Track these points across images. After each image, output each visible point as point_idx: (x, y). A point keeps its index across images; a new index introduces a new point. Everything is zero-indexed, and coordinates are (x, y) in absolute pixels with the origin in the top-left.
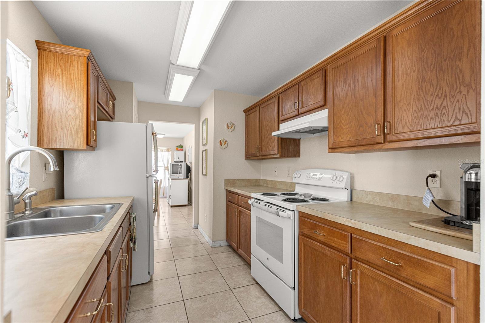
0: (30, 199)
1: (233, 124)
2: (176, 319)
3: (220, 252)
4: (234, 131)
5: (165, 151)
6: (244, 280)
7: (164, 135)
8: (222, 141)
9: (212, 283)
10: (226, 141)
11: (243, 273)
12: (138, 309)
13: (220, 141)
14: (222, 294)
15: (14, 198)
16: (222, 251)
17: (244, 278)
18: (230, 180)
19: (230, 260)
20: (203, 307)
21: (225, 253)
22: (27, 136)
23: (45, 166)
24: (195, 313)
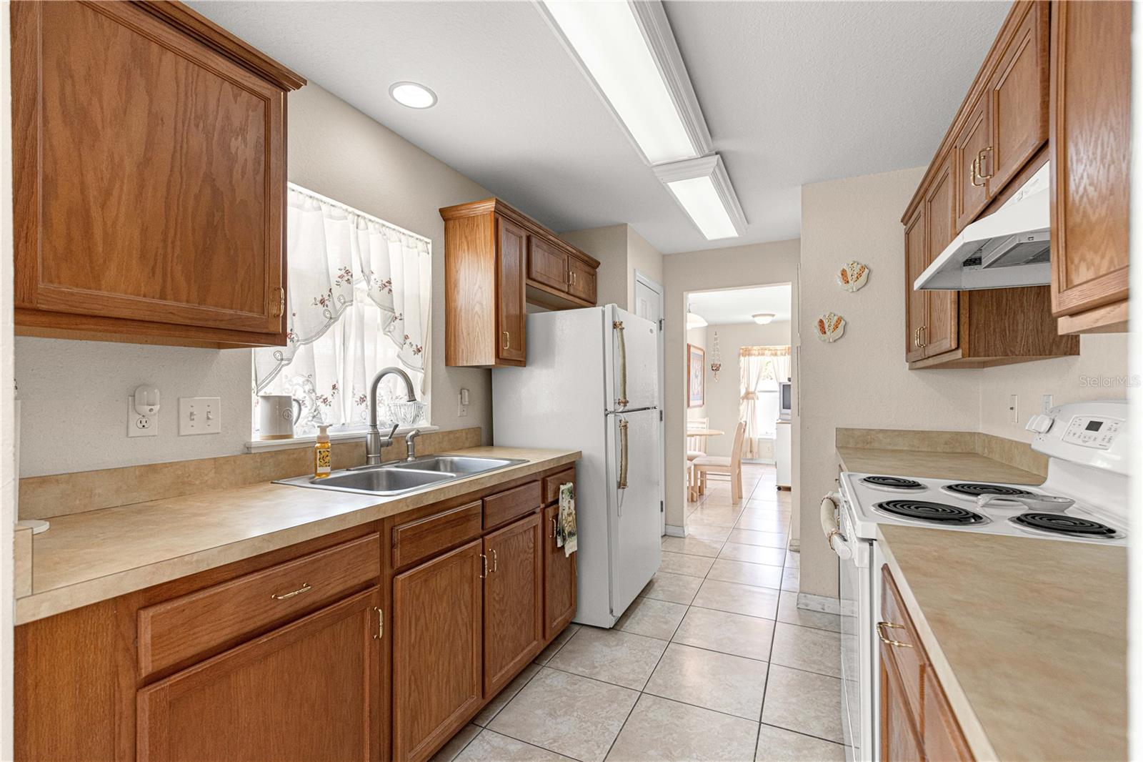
0: (412, 441)
1: (863, 268)
2: (602, 718)
3: (811, 625)
4: (866, 287)
5: (782, 354)
6: (817, 718)
7: (773, 315)
8: (825, 322)
9: (727, 687)
10: (840, 320)
11: (831, 701)
12: (562, 667)
13: (821, 322)
14: (728, 720)
15: (381, 438)
16: (820, 625)
17: (820, 714)
18: (853, 429)
19: (822, 656)
20: (667, 724)
21: (822, 632)
22: (420, 351)
23: (461, 393)
24: (641, 728)
